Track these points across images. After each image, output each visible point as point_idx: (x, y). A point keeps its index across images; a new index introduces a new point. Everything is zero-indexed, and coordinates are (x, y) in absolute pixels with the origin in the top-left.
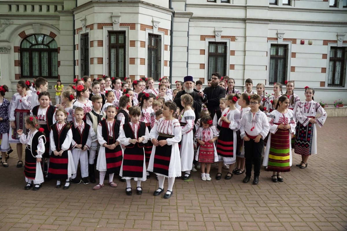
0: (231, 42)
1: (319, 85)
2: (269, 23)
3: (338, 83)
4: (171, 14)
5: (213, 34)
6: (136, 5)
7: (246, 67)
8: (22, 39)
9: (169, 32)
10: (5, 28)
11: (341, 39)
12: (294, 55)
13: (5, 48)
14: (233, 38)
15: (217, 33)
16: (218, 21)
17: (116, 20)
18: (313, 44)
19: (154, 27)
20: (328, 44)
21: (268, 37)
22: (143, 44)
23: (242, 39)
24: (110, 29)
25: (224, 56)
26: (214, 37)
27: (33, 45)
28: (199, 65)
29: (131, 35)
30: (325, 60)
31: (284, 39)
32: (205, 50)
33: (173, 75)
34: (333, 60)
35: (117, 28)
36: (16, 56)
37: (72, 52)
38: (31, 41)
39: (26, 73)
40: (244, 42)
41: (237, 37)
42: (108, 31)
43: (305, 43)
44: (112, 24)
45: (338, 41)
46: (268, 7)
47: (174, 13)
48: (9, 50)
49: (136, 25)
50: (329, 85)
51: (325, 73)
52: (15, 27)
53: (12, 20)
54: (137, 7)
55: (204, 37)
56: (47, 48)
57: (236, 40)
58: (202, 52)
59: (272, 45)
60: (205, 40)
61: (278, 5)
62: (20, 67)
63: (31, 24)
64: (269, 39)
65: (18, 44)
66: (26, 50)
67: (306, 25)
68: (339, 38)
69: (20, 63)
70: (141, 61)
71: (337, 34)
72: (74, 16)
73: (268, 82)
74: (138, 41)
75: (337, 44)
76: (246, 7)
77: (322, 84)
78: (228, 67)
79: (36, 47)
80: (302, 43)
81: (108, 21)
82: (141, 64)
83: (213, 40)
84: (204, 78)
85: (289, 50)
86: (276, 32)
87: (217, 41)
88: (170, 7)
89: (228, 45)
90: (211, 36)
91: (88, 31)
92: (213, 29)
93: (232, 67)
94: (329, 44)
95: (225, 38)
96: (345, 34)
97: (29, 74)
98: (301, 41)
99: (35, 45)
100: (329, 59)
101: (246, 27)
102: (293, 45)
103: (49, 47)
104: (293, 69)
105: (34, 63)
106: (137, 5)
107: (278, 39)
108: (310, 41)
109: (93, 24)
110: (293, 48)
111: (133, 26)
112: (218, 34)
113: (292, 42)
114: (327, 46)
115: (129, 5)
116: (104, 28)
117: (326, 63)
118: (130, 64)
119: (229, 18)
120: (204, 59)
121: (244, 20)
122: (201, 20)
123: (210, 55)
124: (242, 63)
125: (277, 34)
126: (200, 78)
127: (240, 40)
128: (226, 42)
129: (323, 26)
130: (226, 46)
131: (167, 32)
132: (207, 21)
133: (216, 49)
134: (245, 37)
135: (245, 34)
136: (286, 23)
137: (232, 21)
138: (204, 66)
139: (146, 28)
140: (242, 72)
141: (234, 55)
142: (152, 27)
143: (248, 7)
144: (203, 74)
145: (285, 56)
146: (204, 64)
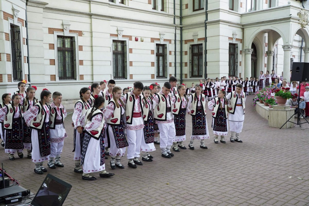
0: (79, 37)
1: (150, 77)
2: (111, 19)
3: (162, 75)
5: (61, 27)
7: (94, 62)
12: (131, 50)
14: (80, 33)
15: (65, 26)
16: (66, 14)
18: (144, 41)
19: (14, 16)
20: (154, 41)
21: (111, 33)
22: (7, 36)
23: (89, 35)
25: (72, 51)
26: (62, 30)
28: (49, 61)
30: (153, 55)
31: (123, 36)
32: (54, 44)
33: (30, 73)
34: (158, 55)
40: (90, 38)
41: (84, 32)
43: (139, 40)
45: (161, 39)
46: (109, 4)
47: (27, 1)
50: (157, 77)
51: (154, 67)
55: (52, 30)
57: (83, 35)
58: (52, 46)
59: (114, 41)
60: (53, 34)
64: (112, 35)
67: (138, 24)
68: (161, 36)
70: (7, 57)
71: (160, 33)
74: (3, 33)
75: (160, 42)
77: (153, 76)
78: (77, 62)
80: (136, 40)
82: (7, 61)
83: (61, 34)
84: (55, 75)
85: (127, 46)
86: (116, 29)
87: (66, 35)
89: (76, 40)
90: (59, 29)
92: (61, 22)
93: (81, 62)
94: (155, 42)
95: (73, 32)
96: (165, 33)
98: (136, 38)
100: (156, 54)
101: (91, 22)
102: (130, 41)
104: (131, 63)
107: (118, 35)
108: (142, 39)
110: (130, 44)
112: (66, 28)
113: (129, 39)
117: (153, 58)
119: (76, 12)
120: (54, 54)
121: (90, 15)
122: (48, 11)
123: (59, 50)
124: (90, 59)
125: (117, 31)
126: (51, 75)
127: (87, 35)
128: (74, 37)
129: (150, 26)
130: (72, 41)
131: (23, 22)
132: (54, 12)
133: (64, 44)
134: (91, 32)
135: (91, 30)
136: (123, 21)
137: (79, 15)
138: (55, 62)
139: (9, 18)
140: (90, 67)
141: (82, 51)
142: (12, 17)
143: (91, 2)
144: (54, 70)
145: (123, 51)
146: (54, 60)
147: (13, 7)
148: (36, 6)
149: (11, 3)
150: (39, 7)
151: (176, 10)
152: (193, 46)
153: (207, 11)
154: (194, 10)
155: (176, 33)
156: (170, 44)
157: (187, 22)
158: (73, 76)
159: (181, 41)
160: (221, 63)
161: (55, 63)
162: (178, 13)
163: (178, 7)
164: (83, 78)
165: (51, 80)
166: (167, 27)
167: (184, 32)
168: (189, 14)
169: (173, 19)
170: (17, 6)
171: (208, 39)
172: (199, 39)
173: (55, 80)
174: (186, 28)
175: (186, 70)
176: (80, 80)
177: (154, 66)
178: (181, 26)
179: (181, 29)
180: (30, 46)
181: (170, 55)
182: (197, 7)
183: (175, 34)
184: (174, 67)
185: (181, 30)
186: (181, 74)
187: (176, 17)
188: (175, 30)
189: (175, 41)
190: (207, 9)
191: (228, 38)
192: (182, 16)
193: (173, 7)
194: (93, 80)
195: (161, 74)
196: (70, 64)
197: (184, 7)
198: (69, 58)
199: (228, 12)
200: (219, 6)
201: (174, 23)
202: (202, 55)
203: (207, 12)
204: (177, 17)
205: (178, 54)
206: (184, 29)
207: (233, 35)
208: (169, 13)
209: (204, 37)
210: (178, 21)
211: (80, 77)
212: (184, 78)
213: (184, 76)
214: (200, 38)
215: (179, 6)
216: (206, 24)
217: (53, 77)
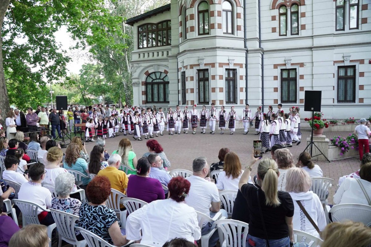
0: (300, 68)
2: (335, 48)
4: (245, 51)
5: (284, 63)
6: (214, 50)
7: (314, 88)
8: (147, 76)
9: (244, 66)
10: (136, 70)
12: (362, 74)
13: (136, 83)
14: (302, 65)
17: (202, 62)
19: (230, 64)
21: (334, 60)
22: (221, 77)
23: (310, 65)
24: (198, 68)
26: (285, 65)
27: (154, 80)
28: (273, 89)
29: (212, 72)
31: (351, 61)
32: (277, 76)
33: (248, 98)
35: (202, 67)
36: (143, 88)
37: (177, 84)
38: (152, 77)
39: (150, 99)
40: (312, 67)
41: (305, 64)
42: (197, 70)
44: (199, 65)
46: (334, 34)
47: (247, 51)
48: (139, 84)
49: (215, 64)
52: (142, 68)
53: (140, 64)
54: (215, 52)
55: (277, 66)
56: (163, 81)
57: (304, 66)
58: (276, 78)
59: (339, 67)
60: (277, 68)
61: (345, 31)
62: (145, 96)
63: (152, 66)
64: (335, 62)
65: (144, 80)
66: (149, 83)
69: (145, 93)
70: (220, 89)
72: (177, 59)
73: (336, 101)
74: (217, 76)
76: (312, 36)
78: (298, 89)
79: (156, 81)
80: (370, 63)
81: (197, 63)
82: (220, 92)
83: (284, 67)
84: (278, 100)
85: (357, 70)
86: (342, 56)
87: (288, 68)
88: (245, 47)
89: (297, 71)
90: (282, 64)
91: (185, 70)
92: (284, 59)
93: (302, 89)
95: (294, 65)
97: (151, 101)
98: (369, 60)
99: (155, 80)
101: (312, 54)
102: (361, 65)
103: (164, 80)
104: (362, 87)
105: (154, 92)
106: (216, 50)
107: (345, 61)
109: (187, 66)
110: (361, 68)
111: (213, 65)
112: (288, 62)
113: (360, 63)
115: (210, 50)
116: (194, 68)
118: (212, 92)
119: (297, 48)
120: (277, 84)
121: (311, 48)
122: (273, 52)
123: (283, 80)
124: (310, 85)
126: (274, 100)
127: (308, 66)
128: (296, 68)
131: (242, 65)
132: (278, 52)
133: (288, 75)
134: (312, 63)
135: (312, 60)
138: (277, 89)
139: (224, 65)
141: (303, 79)
143: (314, 37)
144: (277, 96)
145: (354, 76)
146: (277, 88)
147: (229, 58)
149: (228, 56)
164: (303, 102)
165: (274, 103)
170: (234, 56)
176: (300, 103)
180: (249, 80)
217: (276, 101)
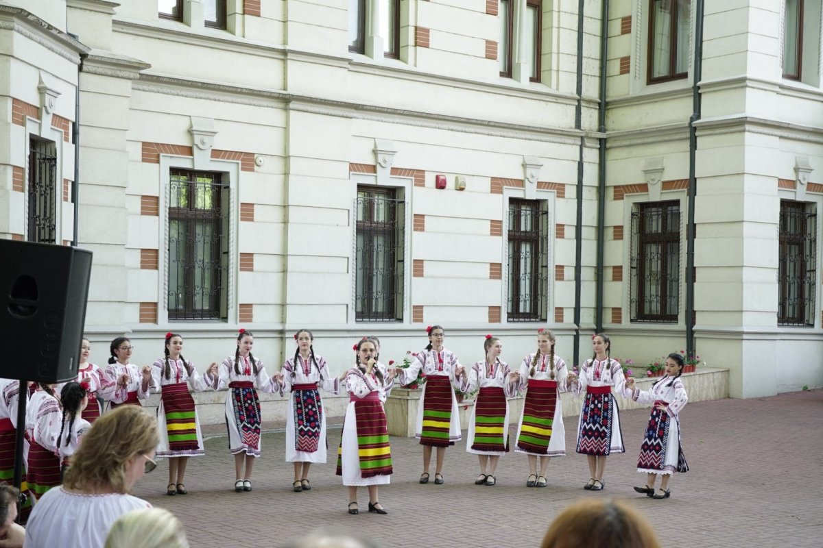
0: (242, 173)
1: (486, 318)
2: (355, 114)
3: (528, 311)
4: (76, 57)
5: (184, 141)
7: (290, 260)
9: (71, 130)
11: (533, 177)
12: (419, 221)
14: (248, 161)
15: (200, 137)
16: (201, 95)
18: (466, 189)
19: (43, 110)
20: (501, 188)
21: (351, 162)
22: (19, 178)
23: (275, 166)
25: (217, 220)
26: (189, 151)
28: (138, 255)
30: (498, 238)
31: (394, 171)
32: (157, 198)
34: (516, 239)
40: (282, 177)
41: (261, 158)
43: (448, 186)
45: (527, 183)
46: (350, 62)
47: (83, 56)
50: (510, 315)
51: (498, 281)
54: (5, 32)
55: (156, 151)
57: (256, 168)
58: (150, 205)
59: (361, 187)
60: (158, 162)
61: (371, 56)
64: (354, 167)
67: (447, 130)
68: (529, 171)
71: (524, 161)
73: (352, 314)
74: (8, 167)
75: (524, 191)
76: (285, 53)
77: (494, 313)
78: (234, 260)
80: (441, 185)
83: (184, 163)
84: (156, 304)
85: (406, 205)
86: (372, 147)
87: (198, 167)
89: (232, 184)
90: (178, 146)
92: (184, 124)
93: (247, 261)
94: (505, 191)
95: (223, 157)
96: (541, 161)
98: (437, 177)
100: (507, 236)
101: (287, 122)
102: (417, 189)
104: (419, 267)
106: (7, 24)
107: (378, 168)
108: (460, 181)
110: (417, 200)
112: (203, 143)
113: (415, 180)
114: (501, 195)
117: (499, 249)
119: (239, 90)
121: (285, 100)
122: (145, 87)
123: (174, 215)
124: (277, 249)
125: (375, 152)
126: (142, 304)
127: (270, 167)
128: (227, 173)
129: (491, 135)
130: (219, 187)
131: (66, 128)
132: (165, 90)
133: (191, 196)
134: (286, 158)
135: (286, 148)
136: (397, 119)
137: (246, 99)
138: (157, 257)
139: (28, 117)
140: (276, 279)
141: (252, 220)
142: (37, 112)
143: (290, 56)
144: (155, 286)
145: (393, 225)
146: (157, 251)
147: (41, 82)
148: (109, 72)
149: (37, 70)
150: (118, 77)
151: (584, 77)
152: (643, 207)
153: (699, 84)
154: (651, 80)
155: (584, 160)
156: (561, 200)
157: (622, 120)
158: (217, 310)
159: (601, 189)
160: (747, 274)
161: (157, 262)
162: (591, 89)
163: (592, 67)
164: (251, 316)
165: (141, 321)
166: (551, 139)
167: (611, 156)
168: (633, 94)
169: (573, 110)
170: (53, 75)
171: (700, 185)
172: (667, 185)
173: (155, 321)
174: (618, 143)
175: (619, 294)
176: (241, 321)
177: (500, 278)
178: (601, 135)
179: (603, 146)
180: (83, 205)
181: (559, 240)
182: (661, 69)
183: (581, 164)
184: (574, 284)
185: (600, 149)
186: (599, 309)
187: (583, 104)
188: (578, 148)
189: (580, 187)
190: (698, 76)
191: (776, 182)
192: (607, 100)
193: (574, 68)
194: (283, 322)
195: (524, 307)
196: (207, 265)
197: (614, 67)
198: (208, 247)
199: (777, 89)
200: (745, 69)
201: (578, 125)
202: (678, 241)
203: (699, 88)
204: (589, 101)
205: (589, 234)
206: (610, 148)
207: (796, 170)
208: (557, 89)
209: (687, 177)
210: (590, 118)
211: (241, 311)
212: (608, 322)
213: (608, 317)
214: (673, 182)
215: (597, 64)
216: (692, 133)
217: (149, 311)
